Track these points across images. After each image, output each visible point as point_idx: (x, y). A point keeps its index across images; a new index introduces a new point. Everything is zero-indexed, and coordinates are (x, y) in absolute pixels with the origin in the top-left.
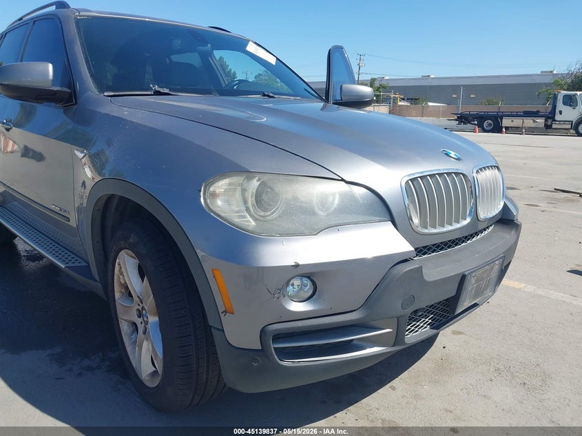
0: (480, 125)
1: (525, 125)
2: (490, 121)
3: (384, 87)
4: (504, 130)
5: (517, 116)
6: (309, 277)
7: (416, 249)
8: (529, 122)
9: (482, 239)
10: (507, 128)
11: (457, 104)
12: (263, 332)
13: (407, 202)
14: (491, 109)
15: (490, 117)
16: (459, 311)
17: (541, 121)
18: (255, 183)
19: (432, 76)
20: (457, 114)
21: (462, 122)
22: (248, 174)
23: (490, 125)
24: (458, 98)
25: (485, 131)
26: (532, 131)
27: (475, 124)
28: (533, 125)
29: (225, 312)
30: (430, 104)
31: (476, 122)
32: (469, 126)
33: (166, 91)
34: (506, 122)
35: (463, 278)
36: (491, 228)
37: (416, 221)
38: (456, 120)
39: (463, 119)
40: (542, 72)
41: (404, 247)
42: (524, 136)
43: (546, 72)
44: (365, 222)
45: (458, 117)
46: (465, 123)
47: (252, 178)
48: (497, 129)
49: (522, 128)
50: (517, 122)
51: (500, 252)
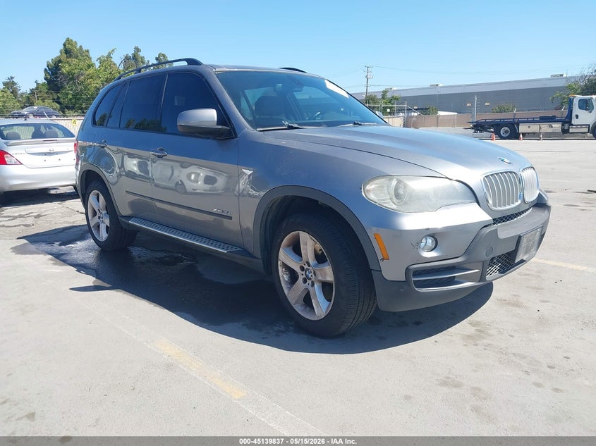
0: (497, 133)
1: (542, 131)
2: (506, 128)
3: (396, 99)
4: (521, 136)
5: (534, 122)
6: (433, 237)
7: (494, 220)
8: (545, 128)
9: (527, 216)
10: (524, 134)
11: (471, 113)
12: (407, 270)
13: (485, 190)
14: (507, 116)
15: (506, 124)
16: (516, 261)
17: (557, 127)
18: (394, 182)
19: (441, 85)
20: (472, 123)
21: (478, 130)
22: (389, 176)
23: (506, 132)
24: (473, 106)
25: (502, 138)
26: (549, 136)
27: (491, 132)
28: (550, 130)
29: (383, 259)
30: (441, 113)
31: (492, 130)
32: (485, 134)
33: (296, 126)
34: (523, 128)
35: (519, 238)
36: (531, 210)
37: (491, 202)
38: (472, 128)
39: (479, 127)
40: (552, 76)
41: (485, 217)
42: (542, 141)
43: (556, 75)
44: (462, 203)
45: (474, 126)
46: (481, 131)
47: (392, 179)
48: (514, 135)
49: (540, 133)
50: (534, 128)
51: (540, 224)
